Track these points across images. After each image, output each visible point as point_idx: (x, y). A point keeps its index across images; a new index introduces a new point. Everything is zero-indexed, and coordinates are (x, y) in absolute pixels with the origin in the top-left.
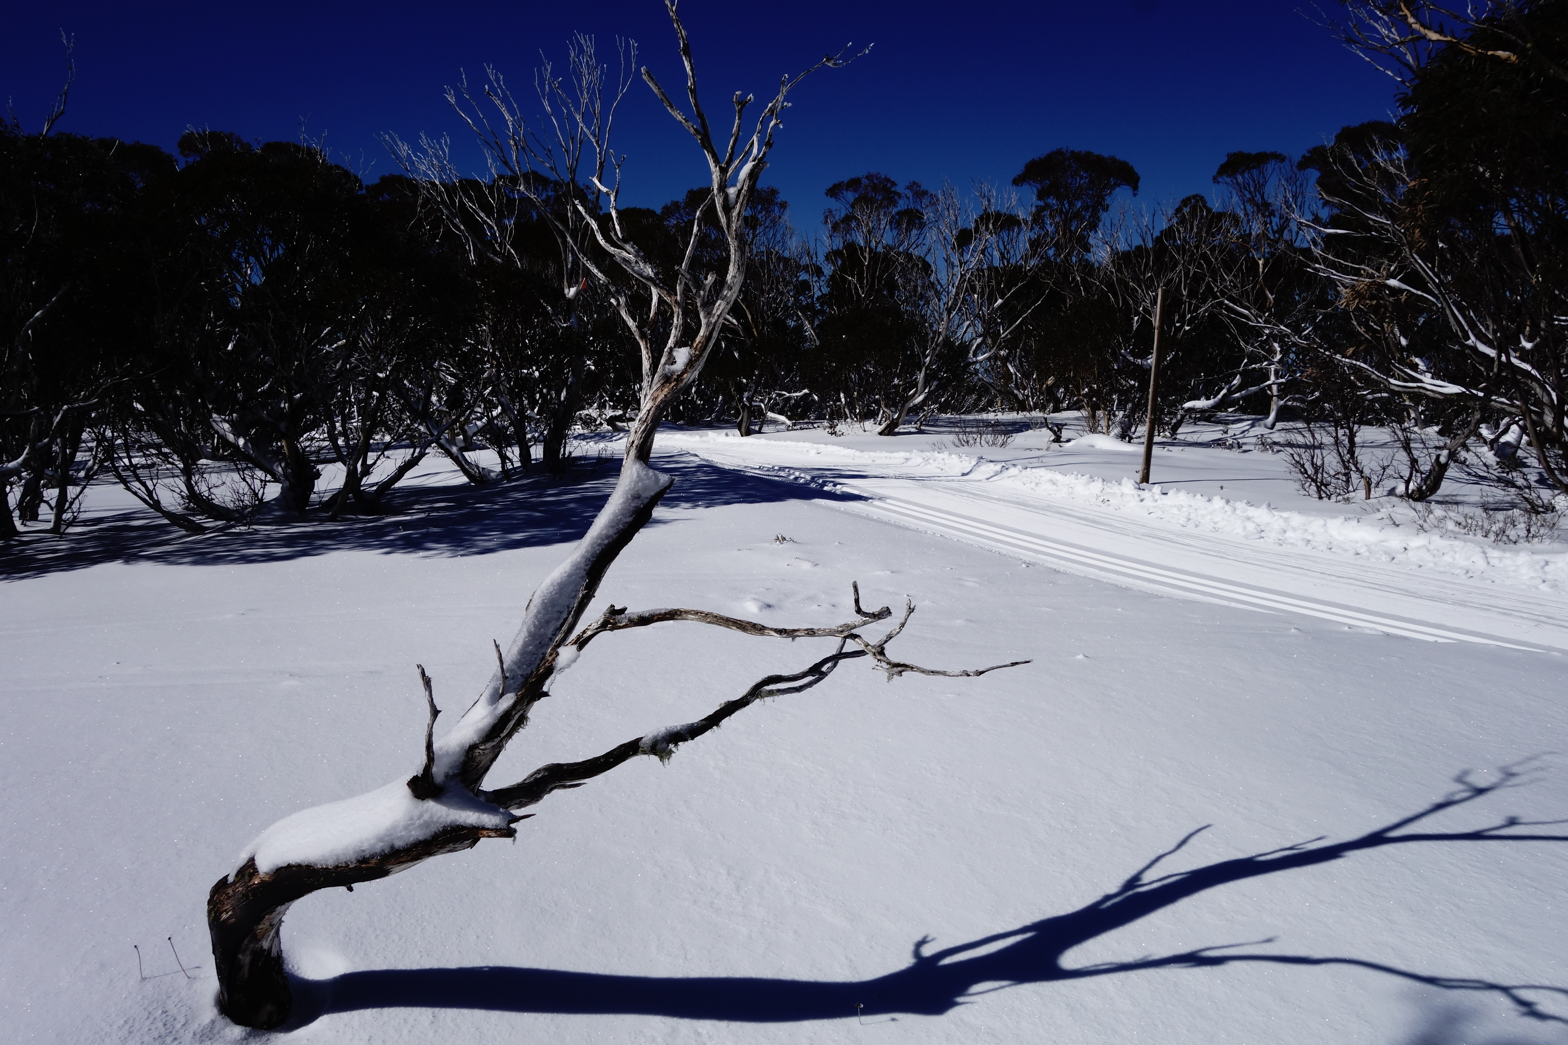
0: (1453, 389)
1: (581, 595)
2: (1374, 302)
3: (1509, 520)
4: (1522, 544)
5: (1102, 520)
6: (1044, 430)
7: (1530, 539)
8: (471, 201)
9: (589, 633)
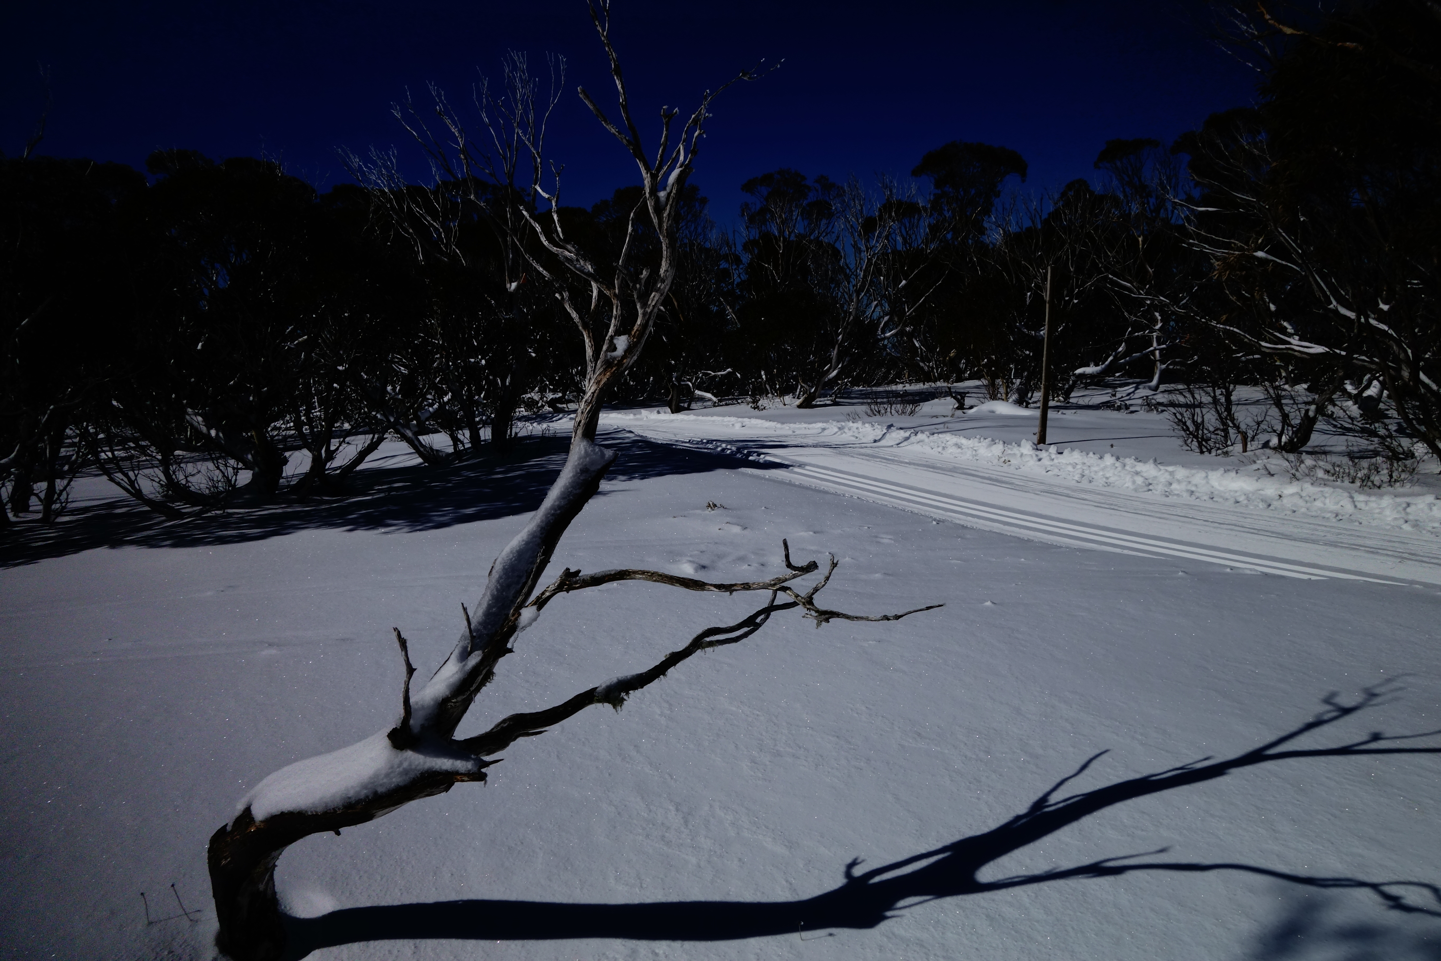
0: (1319, 349)
1: (538, 561)
2: (1244, 273)
3: (1373, 467)
4: (1386, 488)
5: (1004, 479)
6: (949, 398)
7: (1392, 484)
8: (418, 206)
9: (547, 594)
